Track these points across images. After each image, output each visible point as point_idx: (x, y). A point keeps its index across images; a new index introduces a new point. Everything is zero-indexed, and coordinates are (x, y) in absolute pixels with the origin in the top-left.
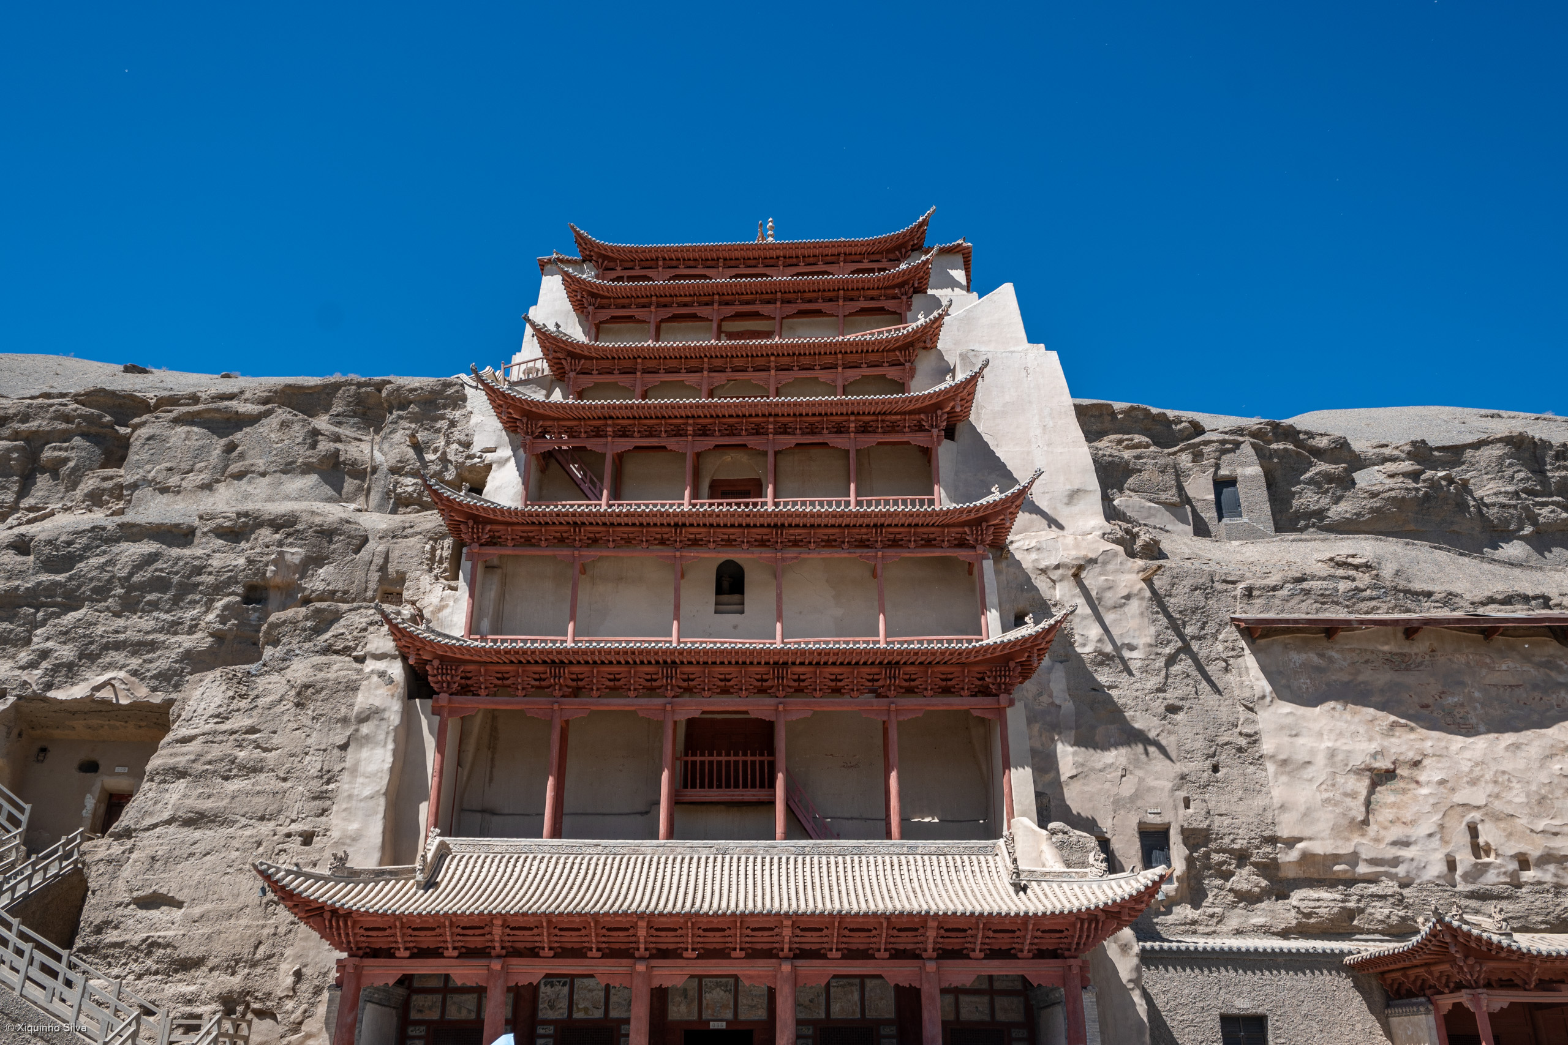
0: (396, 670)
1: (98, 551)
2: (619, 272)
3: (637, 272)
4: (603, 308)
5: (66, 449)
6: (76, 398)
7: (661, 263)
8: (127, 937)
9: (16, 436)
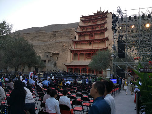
0: (70, 51)
1: (54, 44)
8: (59, 66)
9: (50, 35)
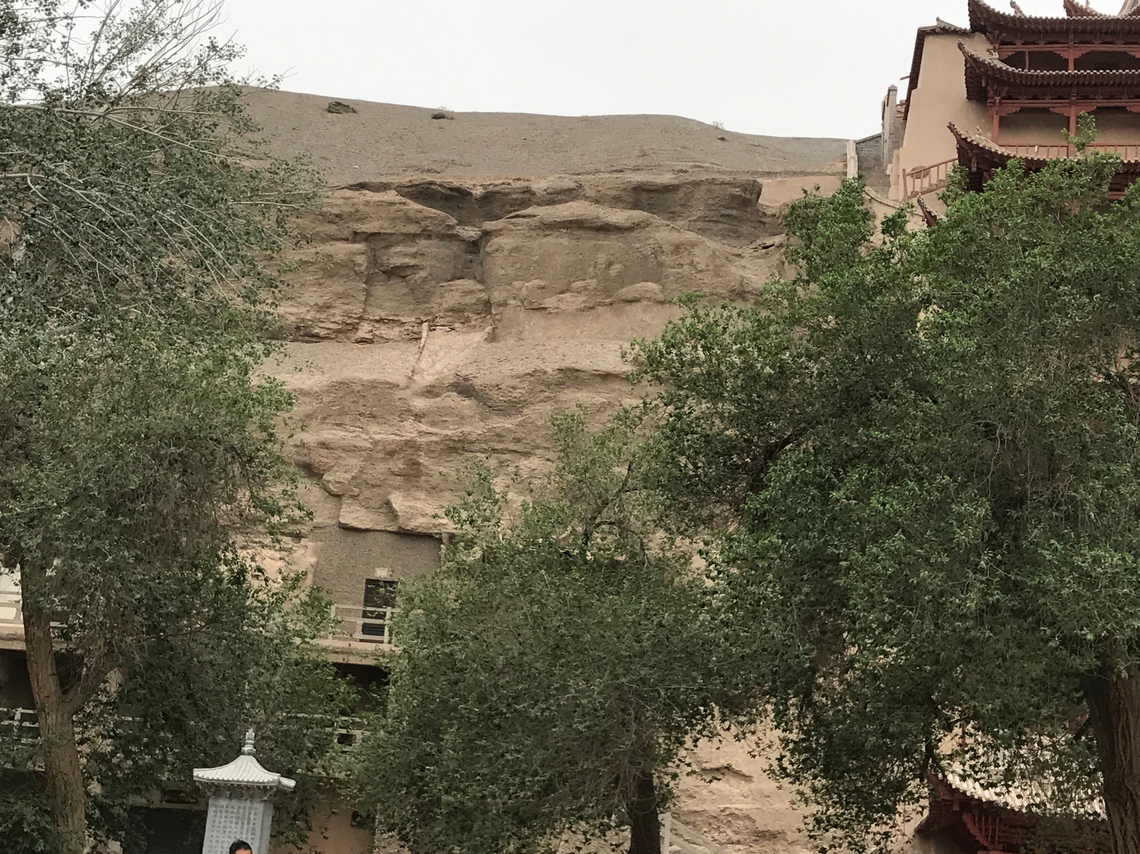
1: (542, 396)
2: (1019, 47)
3: (1042, 47)
4: (1010, 98)
5: (414, 256)
6: (401, 190)
7: (1071, 36)
8: (705, 807)
9: (356, 237)
